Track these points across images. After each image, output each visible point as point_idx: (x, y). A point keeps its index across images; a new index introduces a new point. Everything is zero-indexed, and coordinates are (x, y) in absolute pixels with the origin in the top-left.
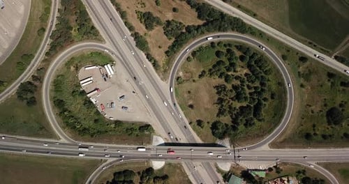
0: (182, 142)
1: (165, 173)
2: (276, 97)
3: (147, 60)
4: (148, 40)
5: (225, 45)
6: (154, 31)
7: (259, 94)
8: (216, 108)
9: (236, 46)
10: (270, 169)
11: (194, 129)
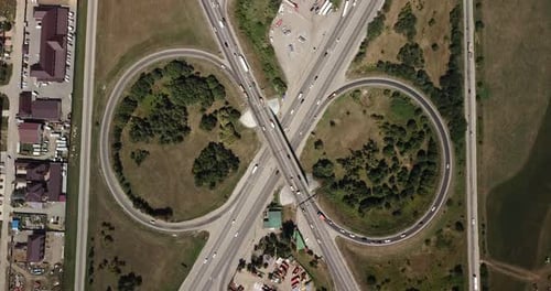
0: (287, 135)
1: (242, 133)
2: (398, 217)
3: (360, 44)
4: (384, 34)
5: (425, 126)
6: (397, 35)
7: (391, 194)
8: (346, 154)
9: (431, 139)
10: (310, 252)
11: (308, 141)
